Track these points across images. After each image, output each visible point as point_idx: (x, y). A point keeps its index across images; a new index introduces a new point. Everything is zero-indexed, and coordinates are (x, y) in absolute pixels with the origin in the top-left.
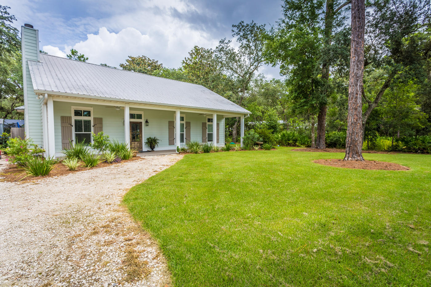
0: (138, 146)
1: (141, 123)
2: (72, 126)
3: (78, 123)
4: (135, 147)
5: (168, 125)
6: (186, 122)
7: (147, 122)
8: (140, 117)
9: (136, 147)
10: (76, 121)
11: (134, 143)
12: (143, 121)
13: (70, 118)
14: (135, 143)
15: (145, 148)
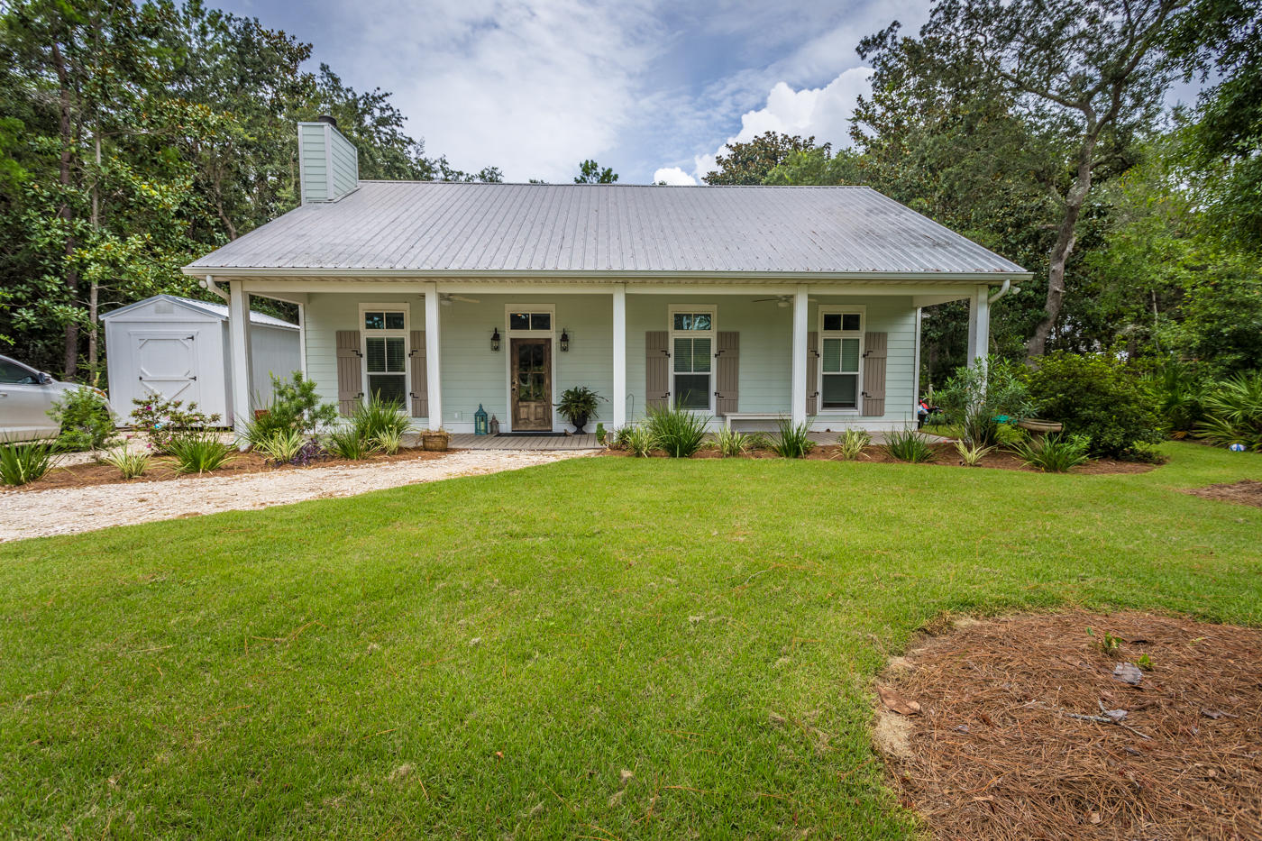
0: (539, 416)
1: (549, 340)
2: (361, 356)
3: (374, 346)
4: (528, 419)
5: (643, 345)
6: (721, 335)
7: (565, 338)
8: (542, 321)
9: (532, 418)
10: (370, 342)
11: (525, 404)
12: (552, 334)
13: (356, 334)
14: (528, 406)
15: (559, 423)
